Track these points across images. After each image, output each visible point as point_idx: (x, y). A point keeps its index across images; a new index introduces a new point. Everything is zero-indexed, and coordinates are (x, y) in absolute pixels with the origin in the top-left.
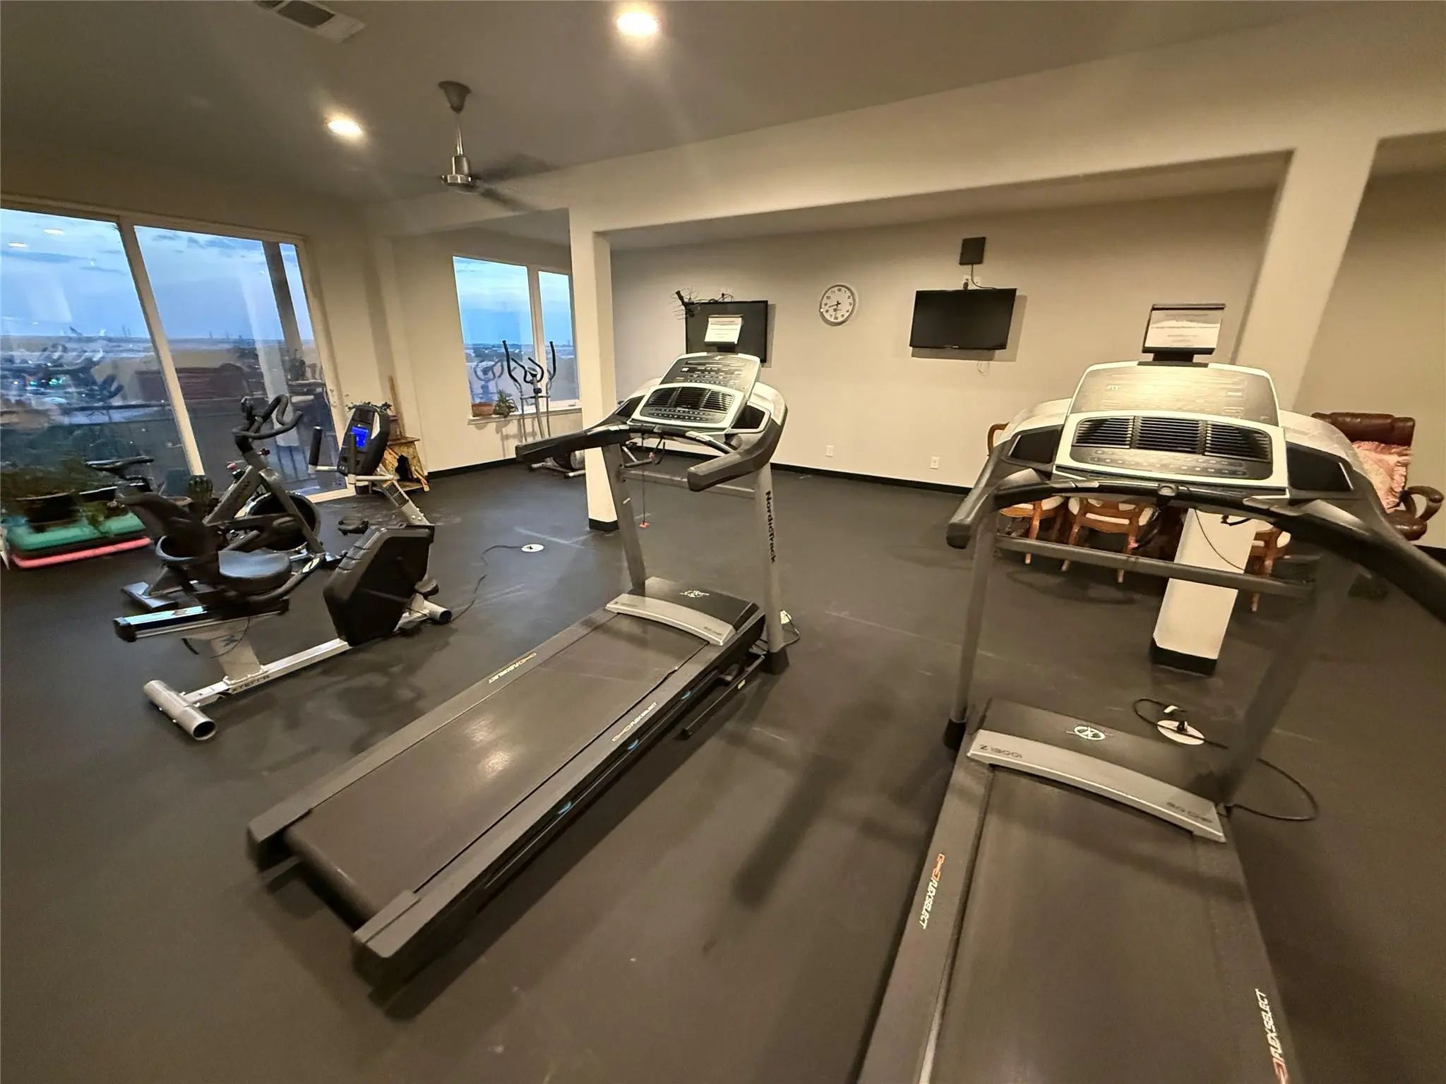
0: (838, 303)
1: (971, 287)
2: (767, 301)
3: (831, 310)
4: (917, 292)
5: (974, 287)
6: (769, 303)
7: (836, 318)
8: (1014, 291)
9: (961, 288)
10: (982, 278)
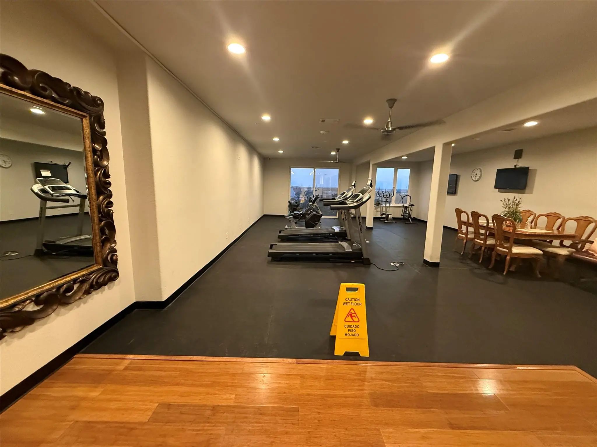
0: (477, 174)
1: (517, 167)
2: (457, 174)
3: (474, 176)
4: (497, 169)
5: (518, 167)
6: (458, 175)
7: (476, 179)
8: (529, 167)
9: (513, 167)
10: (521, 164)
